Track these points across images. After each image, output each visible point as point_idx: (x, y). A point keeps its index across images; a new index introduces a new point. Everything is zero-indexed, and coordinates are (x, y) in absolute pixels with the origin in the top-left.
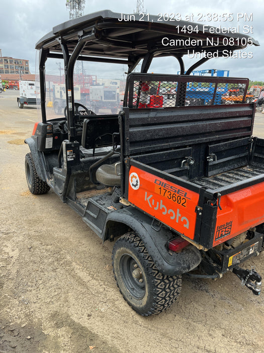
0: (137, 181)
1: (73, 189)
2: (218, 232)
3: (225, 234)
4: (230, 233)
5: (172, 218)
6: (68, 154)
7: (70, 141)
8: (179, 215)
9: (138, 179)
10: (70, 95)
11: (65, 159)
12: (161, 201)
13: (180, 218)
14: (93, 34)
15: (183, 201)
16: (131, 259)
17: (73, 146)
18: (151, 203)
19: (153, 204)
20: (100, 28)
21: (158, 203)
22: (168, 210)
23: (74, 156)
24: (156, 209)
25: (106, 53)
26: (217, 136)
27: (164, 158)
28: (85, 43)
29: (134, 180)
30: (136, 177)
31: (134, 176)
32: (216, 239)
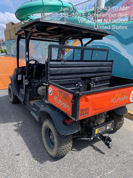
0: (51, 91)
1: (28, 98)
2: (81, 112)
3: (86, 114)
4: (88, 113)
5: (64, 107)
6: (26, 81)
7: (27, 75)
8: (66, 105)
9: (52, 90)
10: (27, 54)
11: (24, 84)
12: (60, 99)
13: (67, 106)
14: (35, 28)
15: (67, 98)
16: (50, 130)
17: (28, 78)
18: (56, 101)
19: (57, 101)
20: (38, 26)
21: (59, 100)
22: (62, 103)
23: (29, 82)
24: (58, 103)
25: (49, 37)
26: (94, 74)
27: (67, 83)
28: (33, 32)
29: (50, 91)
30: (51, 89)
31: (50, 89)
32: (81, 115)
